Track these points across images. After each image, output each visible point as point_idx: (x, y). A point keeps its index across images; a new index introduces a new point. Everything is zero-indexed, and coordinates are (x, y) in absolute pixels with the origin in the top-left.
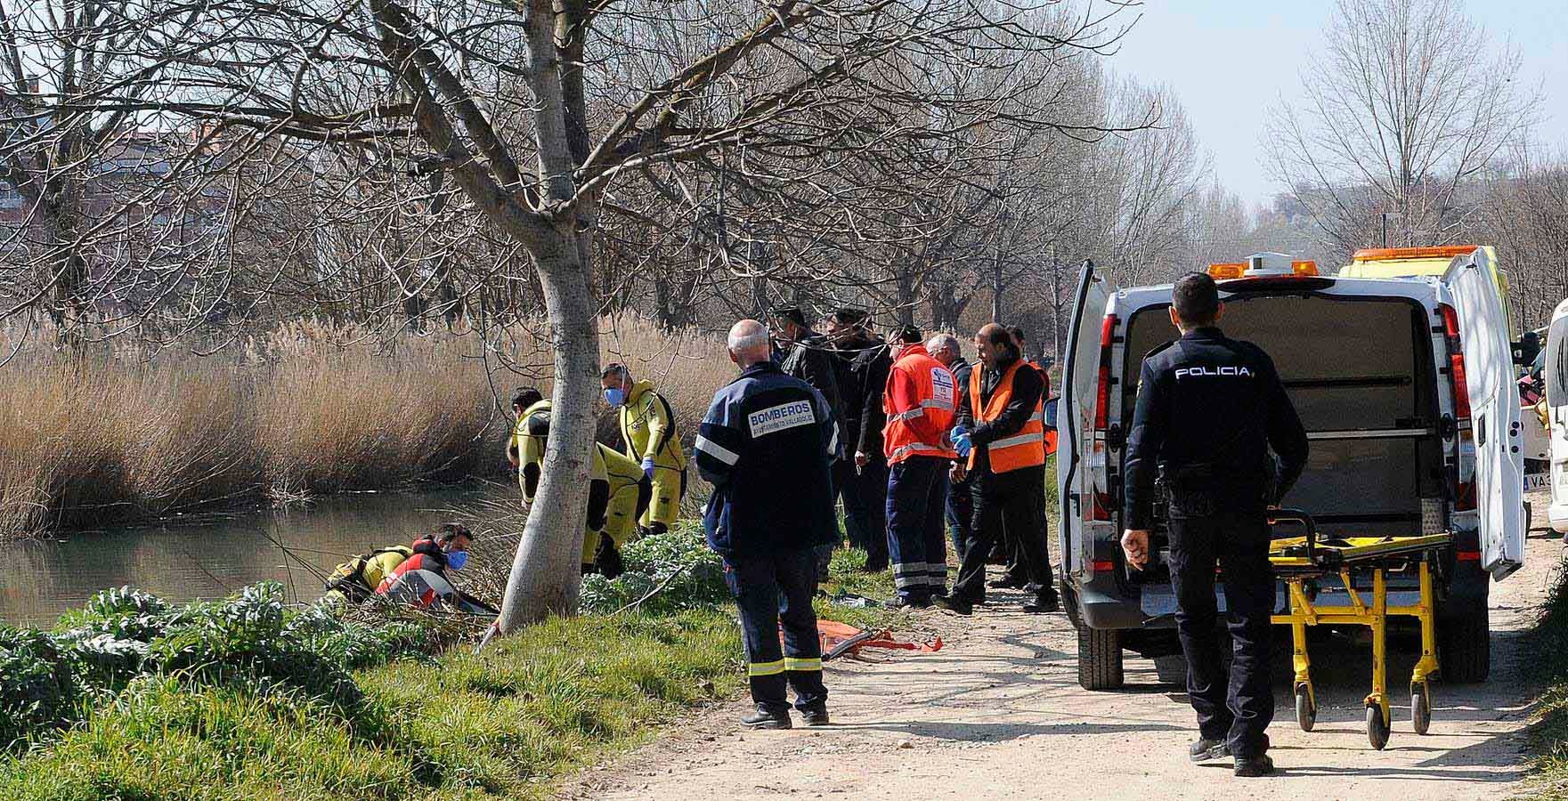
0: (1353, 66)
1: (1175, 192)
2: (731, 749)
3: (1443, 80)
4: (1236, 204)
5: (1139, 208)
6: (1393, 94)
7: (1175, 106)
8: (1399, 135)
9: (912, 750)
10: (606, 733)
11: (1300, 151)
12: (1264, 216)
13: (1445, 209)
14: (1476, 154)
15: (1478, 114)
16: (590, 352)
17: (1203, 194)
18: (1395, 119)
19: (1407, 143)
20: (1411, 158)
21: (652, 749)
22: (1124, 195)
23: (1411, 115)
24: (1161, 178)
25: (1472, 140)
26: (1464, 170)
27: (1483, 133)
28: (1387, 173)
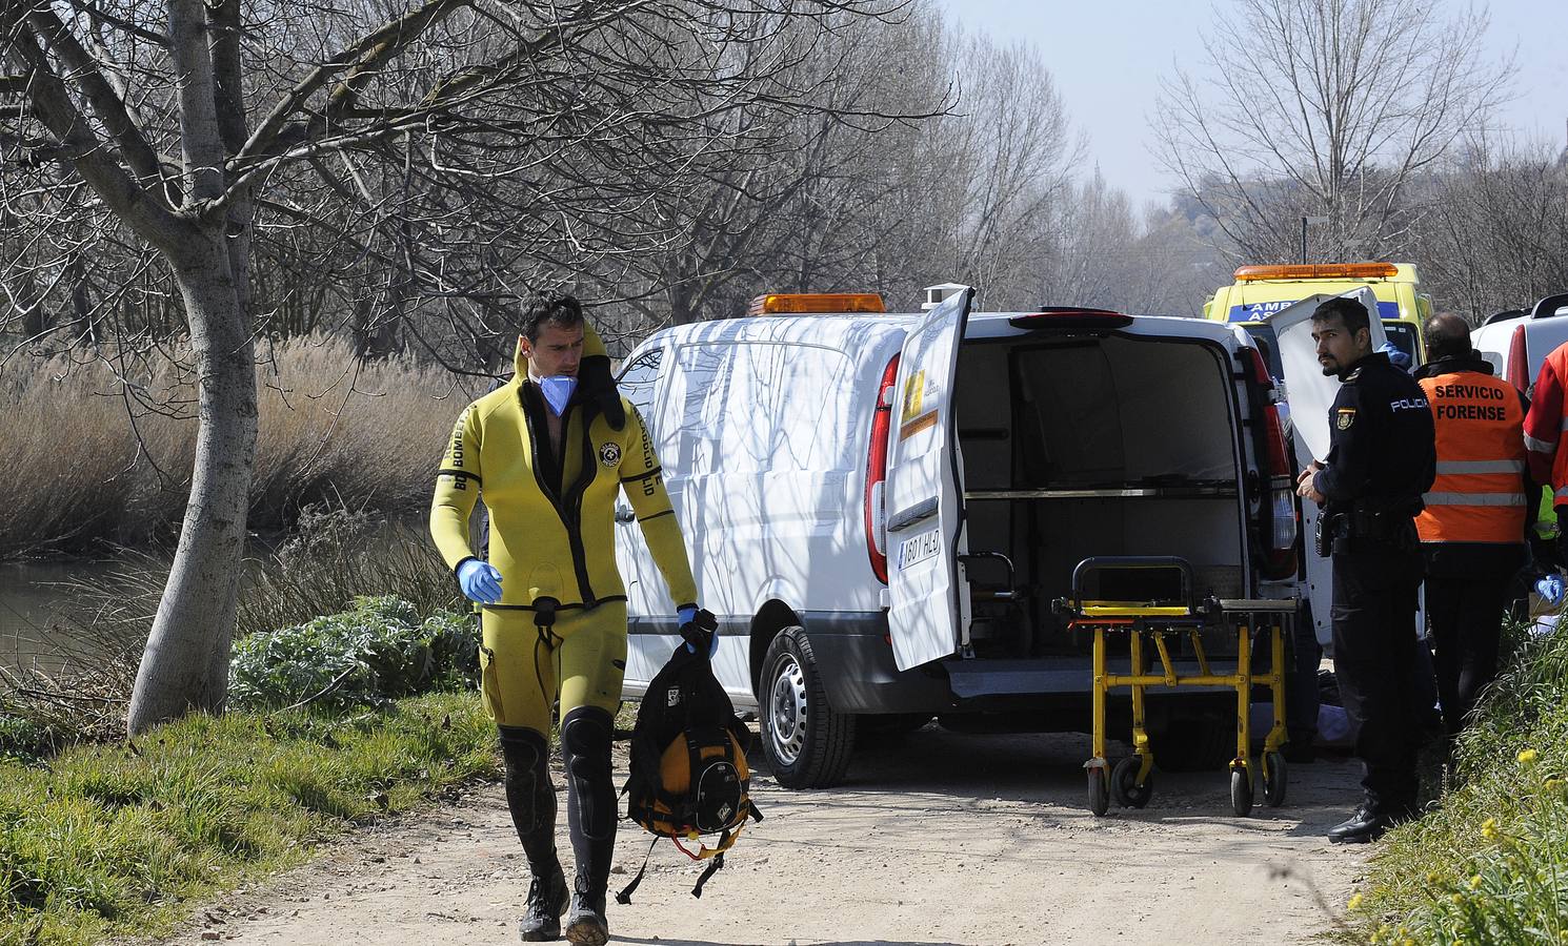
0: (1270, 24)
1: (1040, 185)
2: (403, 872)
3: (1387, 42)
4: (1121, 201)
5: (990, 207)
6: (1321, 61)
7: (1039, 72)
8: (1328, 114)
9: (625, 876)
10: (250, 851)
11: (1201, 135)
12: (1160, 217)
14: (1429, 140)
15: (1431, 89)
16: (243, 386)
17: (1078, 187)
18: (1324, 93)
19: (1339, 122)
20: (1345, 145)
21: (307, 871)
22: (971, 189)
23: (1344, 88)
24: (1020, 167)
25: (1425, 122)
26: (1413, 161)
27: (1438, 112)
28: (1314, 163)
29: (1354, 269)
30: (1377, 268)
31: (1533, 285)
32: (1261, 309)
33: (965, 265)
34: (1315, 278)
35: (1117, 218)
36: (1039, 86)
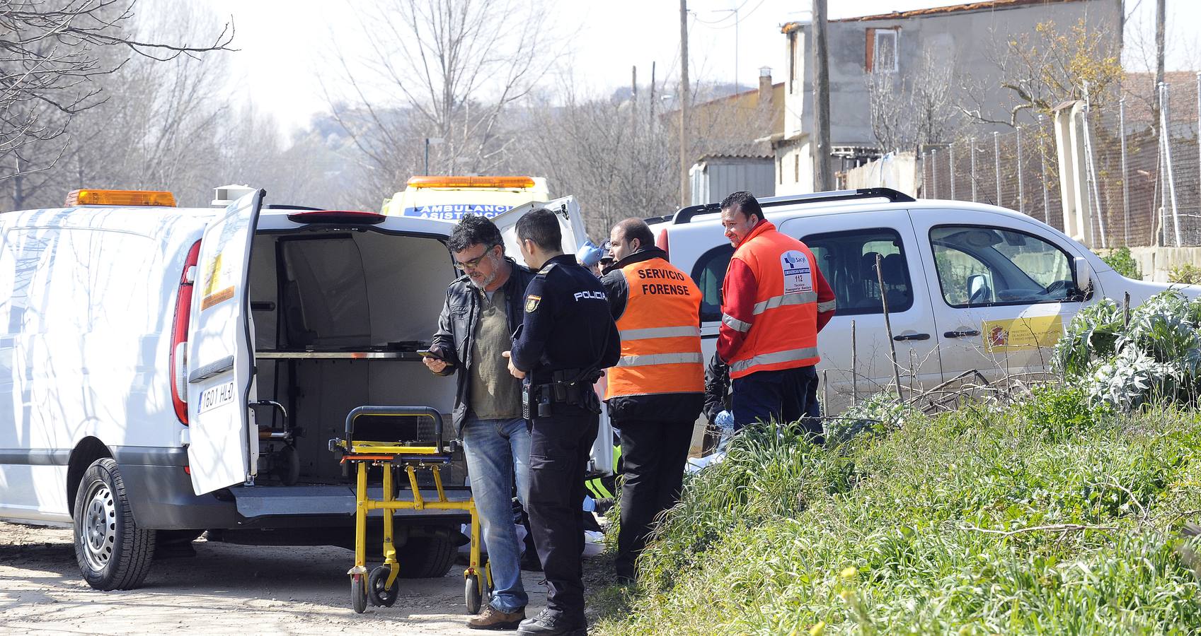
1: (208, 108)
5: (170, 121)
6: (437, 15)
8: (442, 57)
11: (341, 70)
12: (300, 135)
13: (488, 136)
14: (520, 81)
15: (522, 40)
17: (237, 109)
18: (439, 41)
19: (450, 64)
20: (455, 82)
22: (155, 106)
23: (455, 37)
24: (194, 91)
25: (517, 66)
26: (508, 96)
27: (527, 59)
28: (430, 96)
29: (502, 181)
30: (518, 181)
31: (610, 197)
32: (429, 211)
33: (149, 167)
34: (470, 187)
35: (267, 134)
36: (210, 27)
